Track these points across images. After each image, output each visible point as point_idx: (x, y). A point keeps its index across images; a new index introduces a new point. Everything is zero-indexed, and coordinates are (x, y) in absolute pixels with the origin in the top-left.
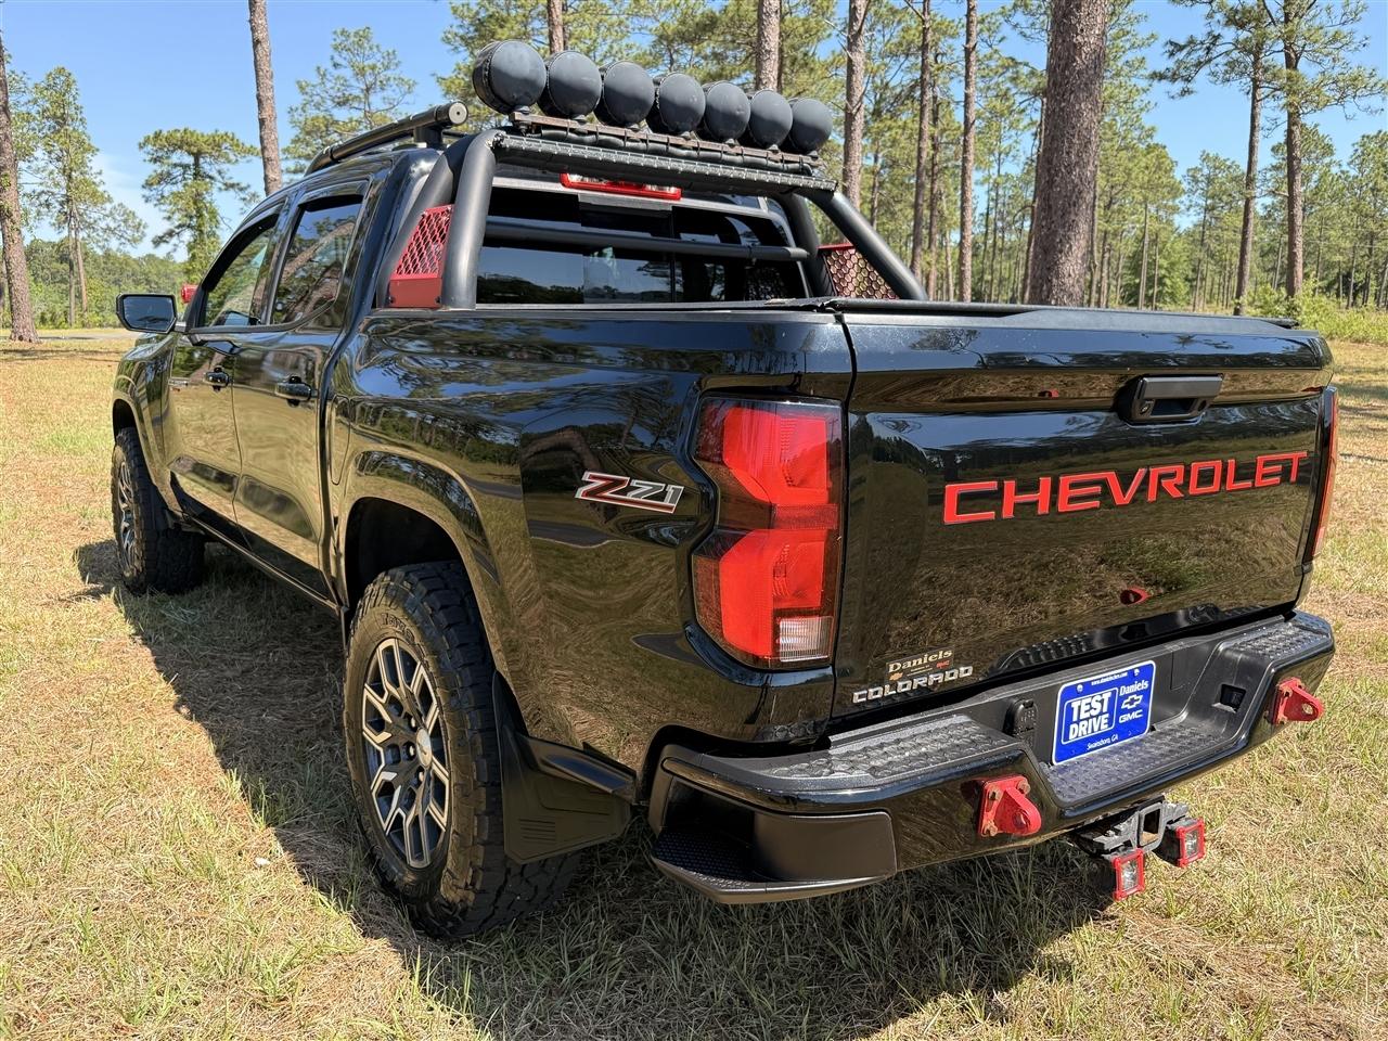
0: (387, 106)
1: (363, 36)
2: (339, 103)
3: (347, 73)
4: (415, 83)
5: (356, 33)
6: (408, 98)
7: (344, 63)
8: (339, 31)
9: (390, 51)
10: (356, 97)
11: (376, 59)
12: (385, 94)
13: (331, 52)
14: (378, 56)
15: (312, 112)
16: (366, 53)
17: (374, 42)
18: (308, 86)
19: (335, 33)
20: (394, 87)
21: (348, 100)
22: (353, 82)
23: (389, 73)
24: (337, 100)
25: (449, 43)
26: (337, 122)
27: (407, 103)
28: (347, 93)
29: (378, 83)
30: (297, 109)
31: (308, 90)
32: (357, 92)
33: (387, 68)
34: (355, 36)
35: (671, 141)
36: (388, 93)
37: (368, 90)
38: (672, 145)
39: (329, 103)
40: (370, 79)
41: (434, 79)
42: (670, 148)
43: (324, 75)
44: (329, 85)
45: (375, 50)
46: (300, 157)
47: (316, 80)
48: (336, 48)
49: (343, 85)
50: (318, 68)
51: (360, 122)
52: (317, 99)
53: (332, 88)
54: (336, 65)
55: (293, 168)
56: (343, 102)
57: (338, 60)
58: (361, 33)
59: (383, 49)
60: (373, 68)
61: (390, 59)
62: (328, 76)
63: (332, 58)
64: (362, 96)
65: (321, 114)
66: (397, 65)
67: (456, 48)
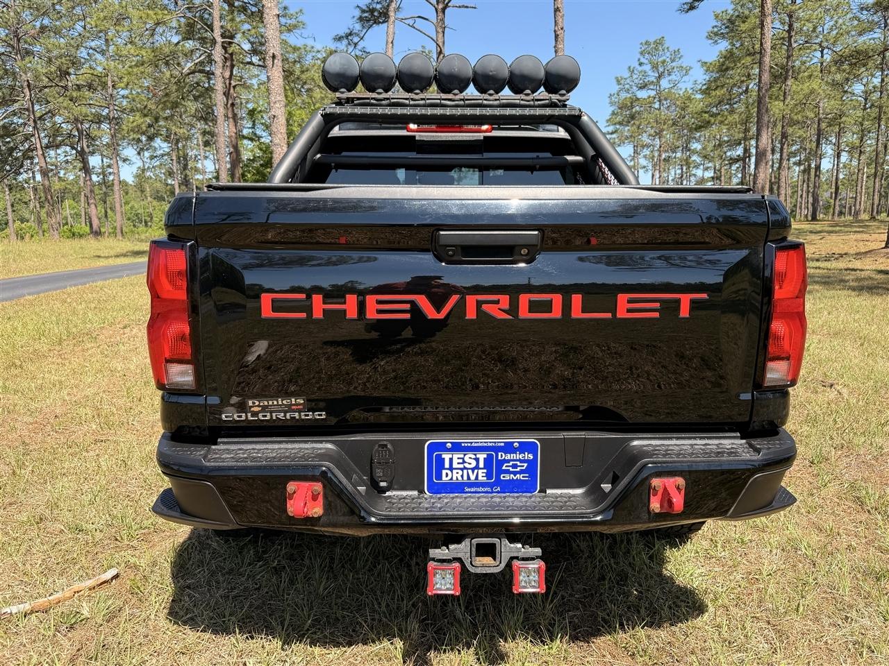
0: (672, 85)
1: (659, 43)
2: (641, 88)
3: (647, 68)
4: (691, 68)
5: (655, 42)
6: (685, 78)
7: (646, 61)
8: (644, 42)
9: (676, 50)
10: (653, 82)
11: (667, 56)
12: (670, 78)
13: (639, 56)
14: (668, 55)
15: (624, 95)
16: (660, 53)
17: (666, 46)
18: (622, 79)
19: (641, 44)
20: (677, 72)
21: (646, 85)
22: (650, 73)
23: (674, 64)
24: (639, 85)
25: (711, 39)
26: (638, 99)
27: (685, 82)
28: (646, 80)
29: (666, 72)
30: (614, 94)
31: (622, 82)
32: (653, 79)
33: (673, 61)
34: (654, 44)
35: (443, 97)
36: (673, 77)
37: (659, 77)
38: (443, 99)
39: (635, 88)
40: (661, 70)
41: (700, 64)
42: (442, 101)
43: (633, 71)
44: (635, 76)
45: (666, 51)
46: (615, 124)
47: (627, 74)
48: (641, 53)
49: (643, 76)
50: (630, 67)
51: (655, 98)
52: (627, 86)
53: (637, 78)
54: (641, 64)
55: (610, 131)
56: (643, 87)
57: (643, 60)
58: (658, 41)
59: (670, 50)
60: (664, 62)
61: (676, 55)
62: (636, 72)
63: (639, 60)
64: (655, 80)
65: (629, 96)
66: (680, 58)
67: (716, 41)
